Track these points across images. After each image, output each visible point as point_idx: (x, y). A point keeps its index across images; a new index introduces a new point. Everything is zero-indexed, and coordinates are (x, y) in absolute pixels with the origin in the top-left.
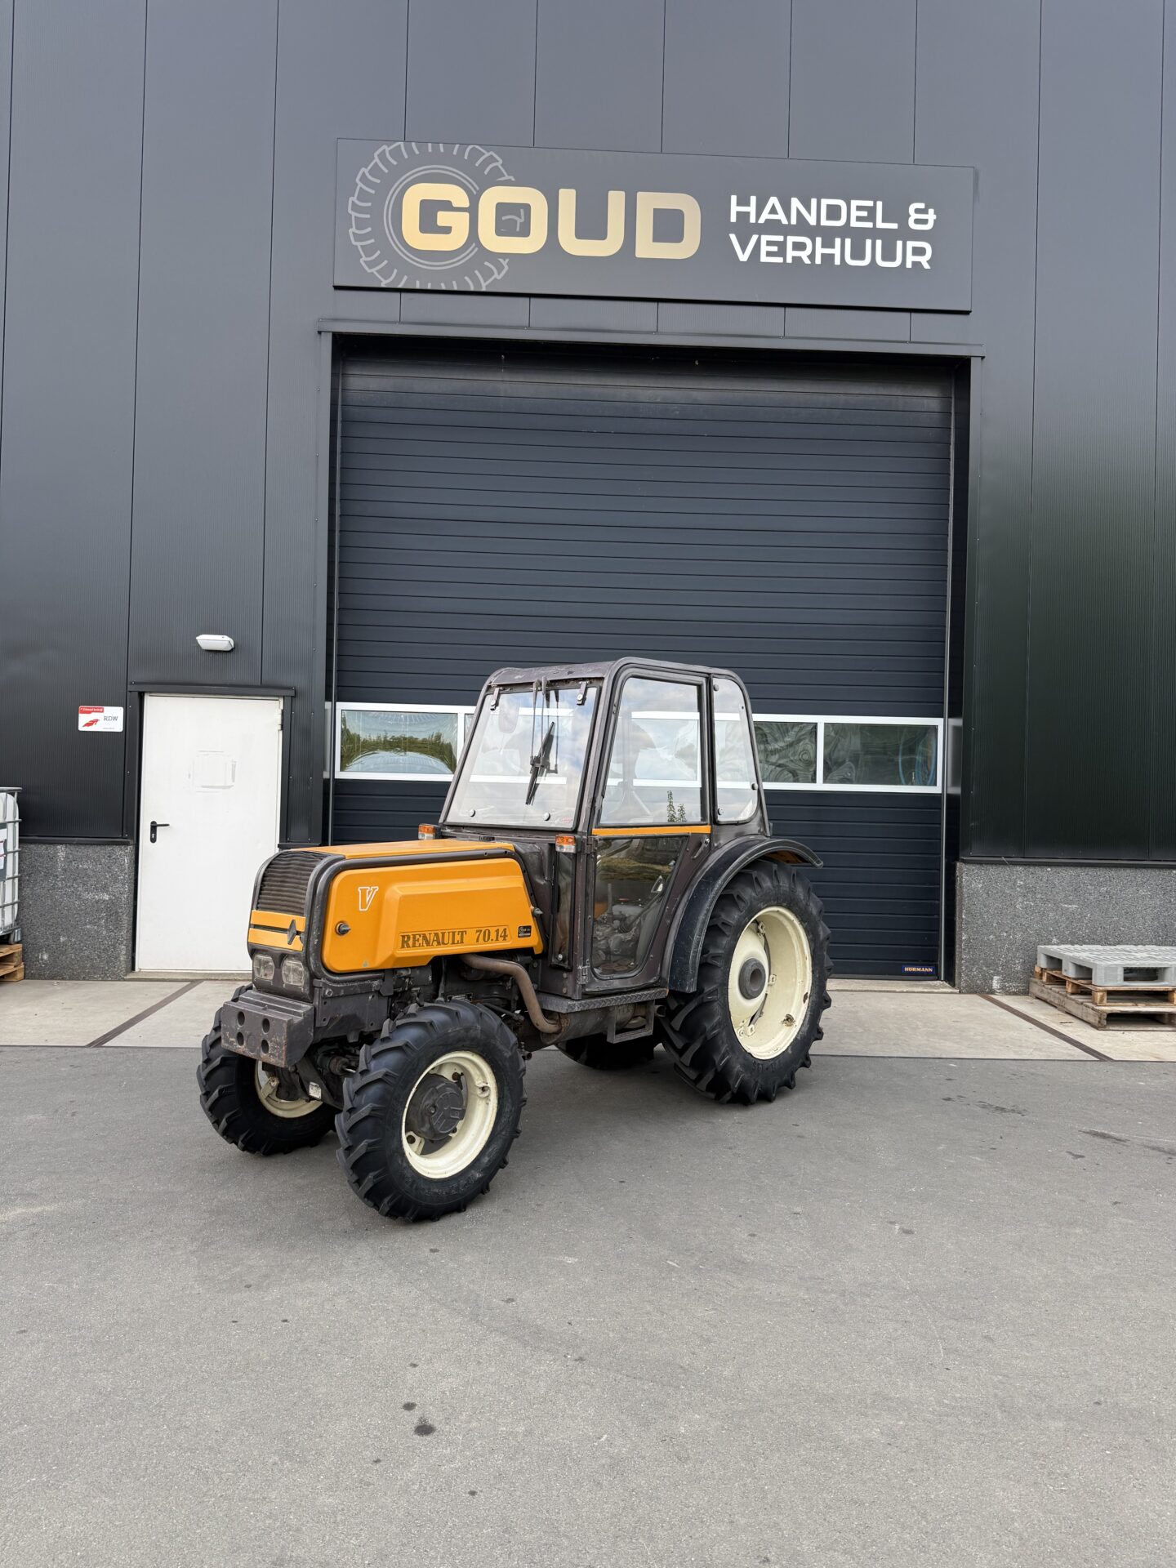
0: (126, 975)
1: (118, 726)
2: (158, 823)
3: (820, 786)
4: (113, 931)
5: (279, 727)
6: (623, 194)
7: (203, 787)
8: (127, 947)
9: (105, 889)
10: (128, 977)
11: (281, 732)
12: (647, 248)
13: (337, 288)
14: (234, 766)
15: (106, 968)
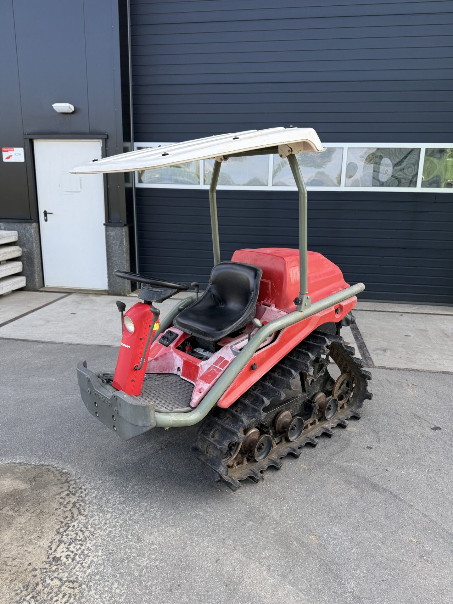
0: (40, 289)
1: (21, 159)
2: (48, 212)
4: (30, 267)
5: (101, 157)
7: (67, 191)
8: (38, 275)
9: (24, 245)
14: (81, 180)
15: (29, 285)
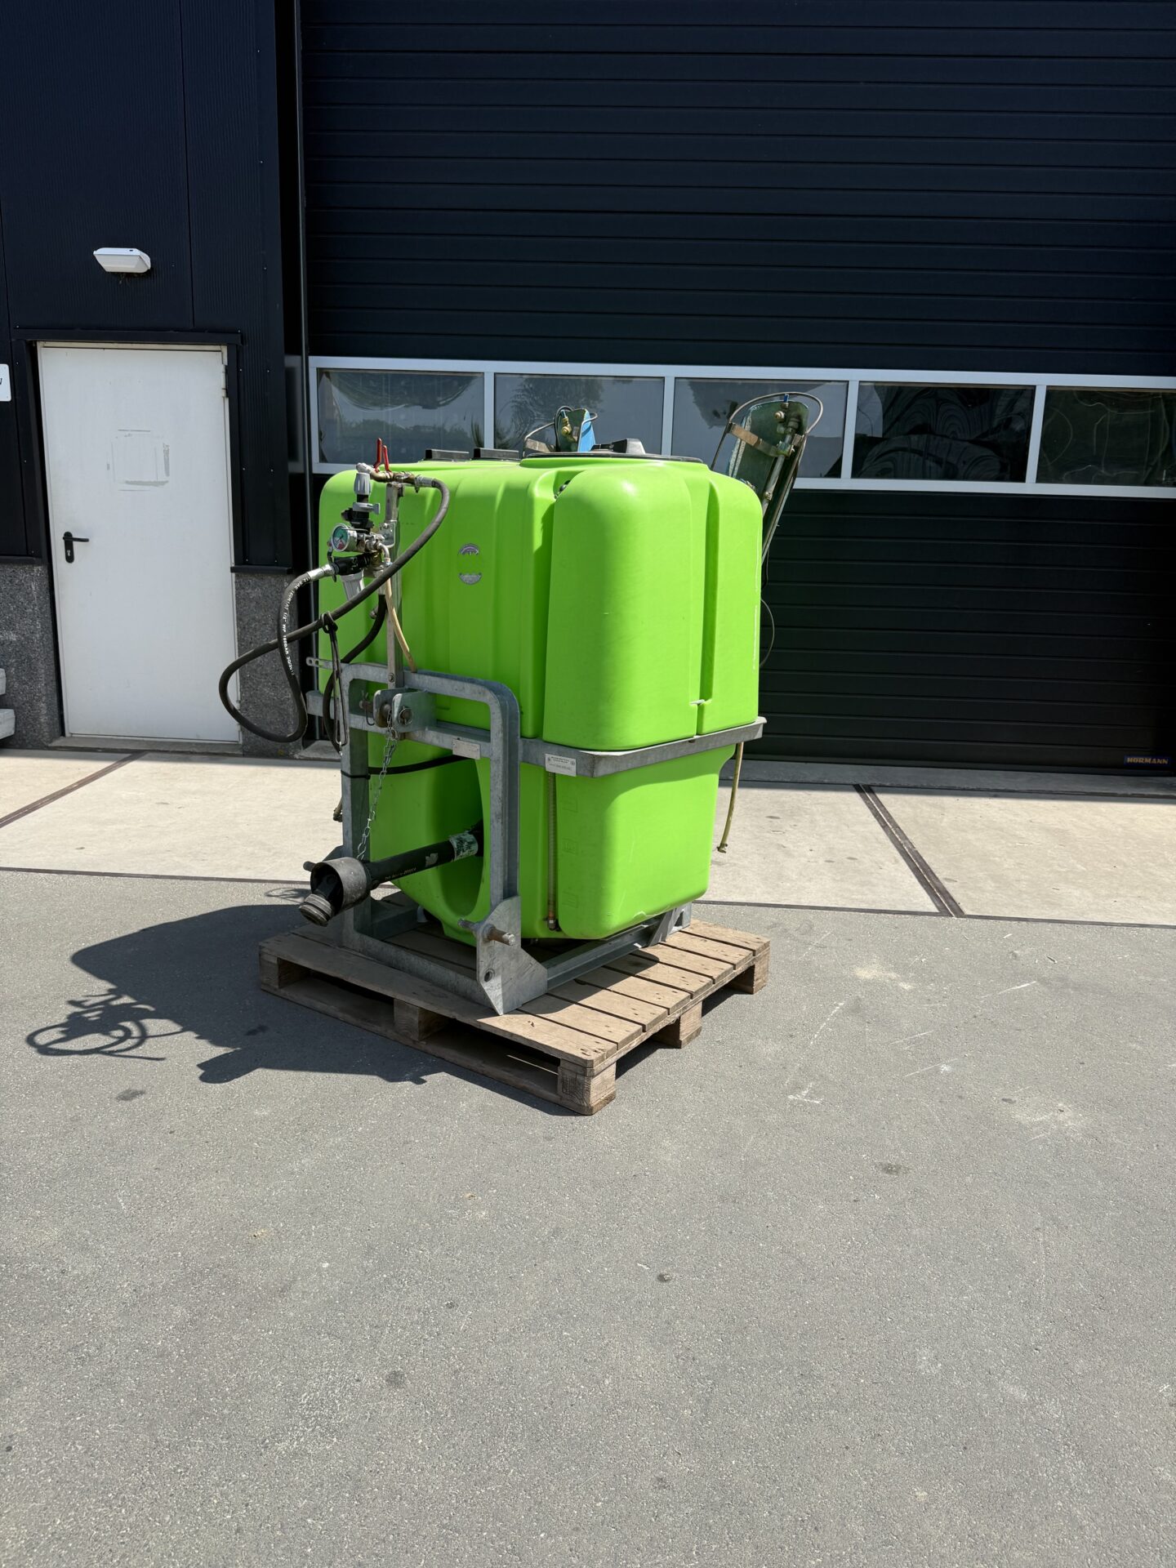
0: (51, 742)
1: (4, 393)
2: (74, 536)
3: (1031, 486)
4: (27, 683)
5: (223, 393)
7: (127, 482)
8: (49, 705)
9: (10, 625)
10: (56, 743)
11: (227, 401)
14: (166, 453)
15: (24, 732)
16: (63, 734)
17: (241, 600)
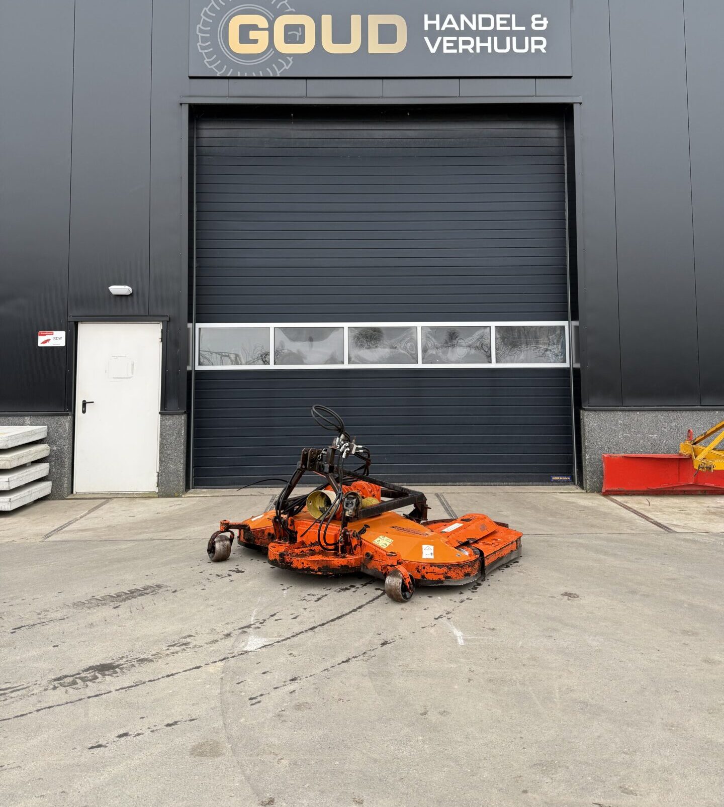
1: (62, 343)
2: (87, 401)
3: (493, 364)
4: (59, 468)
5: (160, 340)
6: (359, 17)
7: (114, 378)
8: (68, 479)
9: (54, 443)
10: (69, 497)
11: (161, 343)
12: (375, 47)
13: (191, 78)
14: (133, 365)
15: (55, 492)
16: (72, 492)
17: (162, 426)
